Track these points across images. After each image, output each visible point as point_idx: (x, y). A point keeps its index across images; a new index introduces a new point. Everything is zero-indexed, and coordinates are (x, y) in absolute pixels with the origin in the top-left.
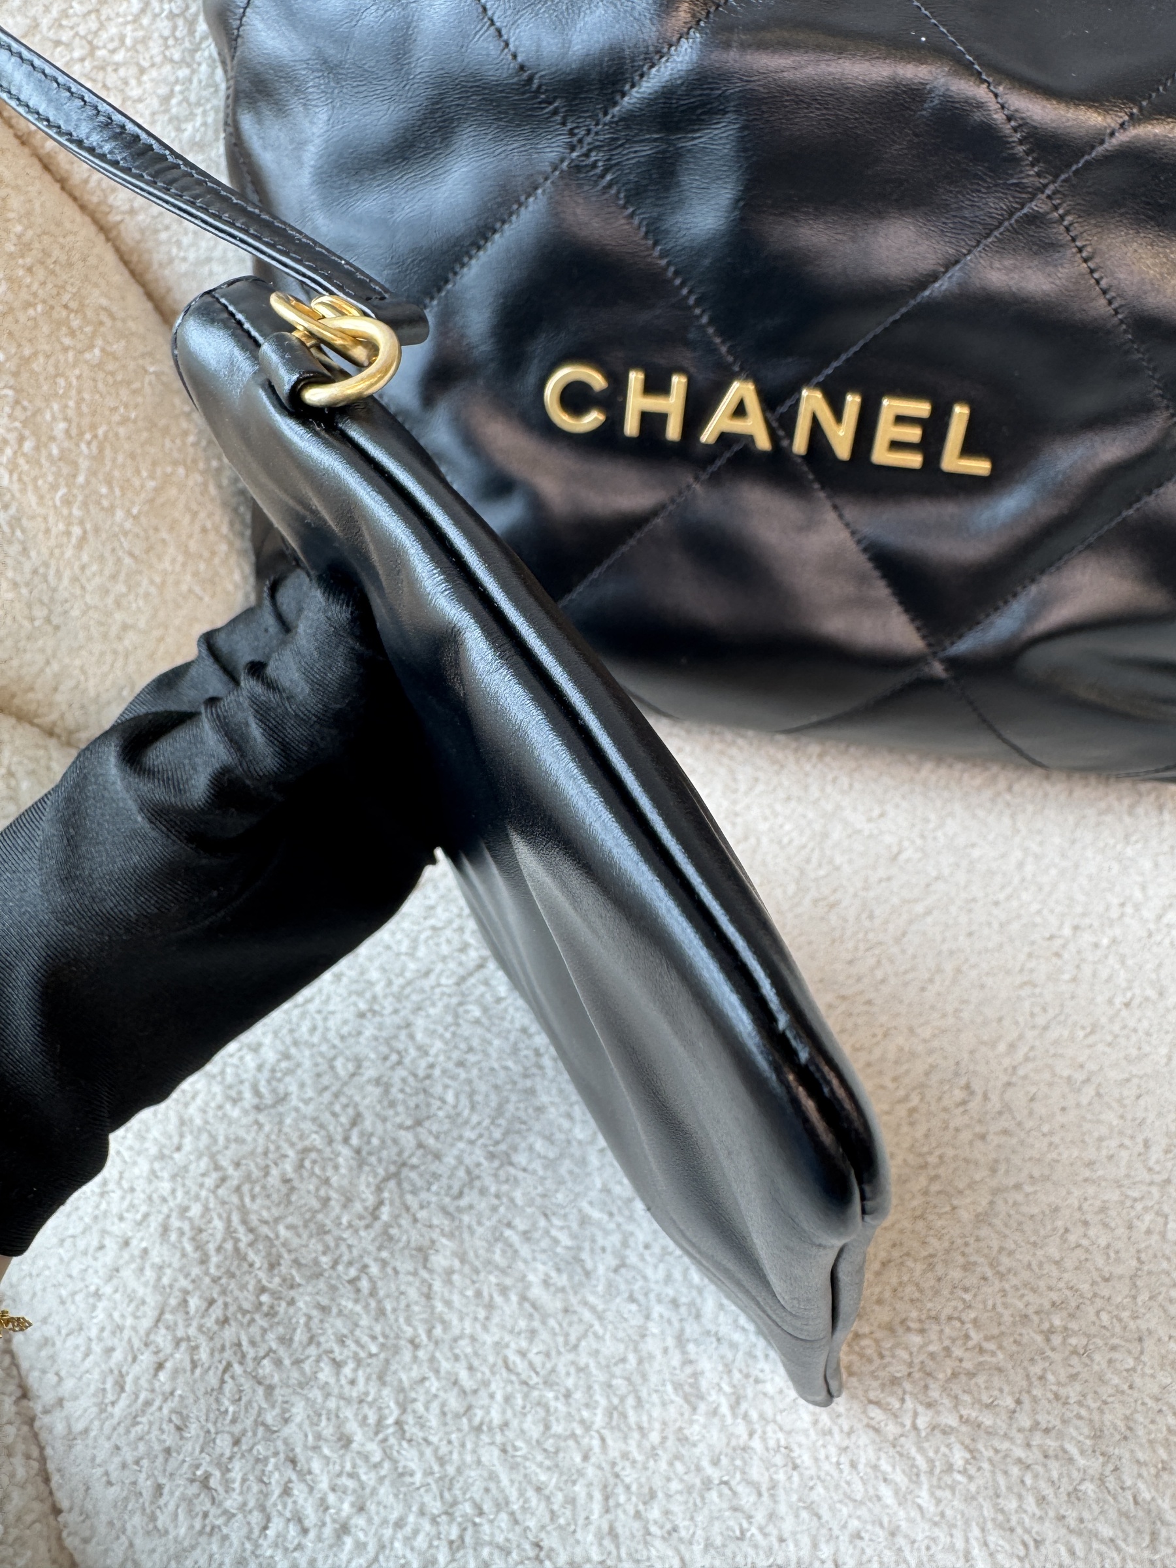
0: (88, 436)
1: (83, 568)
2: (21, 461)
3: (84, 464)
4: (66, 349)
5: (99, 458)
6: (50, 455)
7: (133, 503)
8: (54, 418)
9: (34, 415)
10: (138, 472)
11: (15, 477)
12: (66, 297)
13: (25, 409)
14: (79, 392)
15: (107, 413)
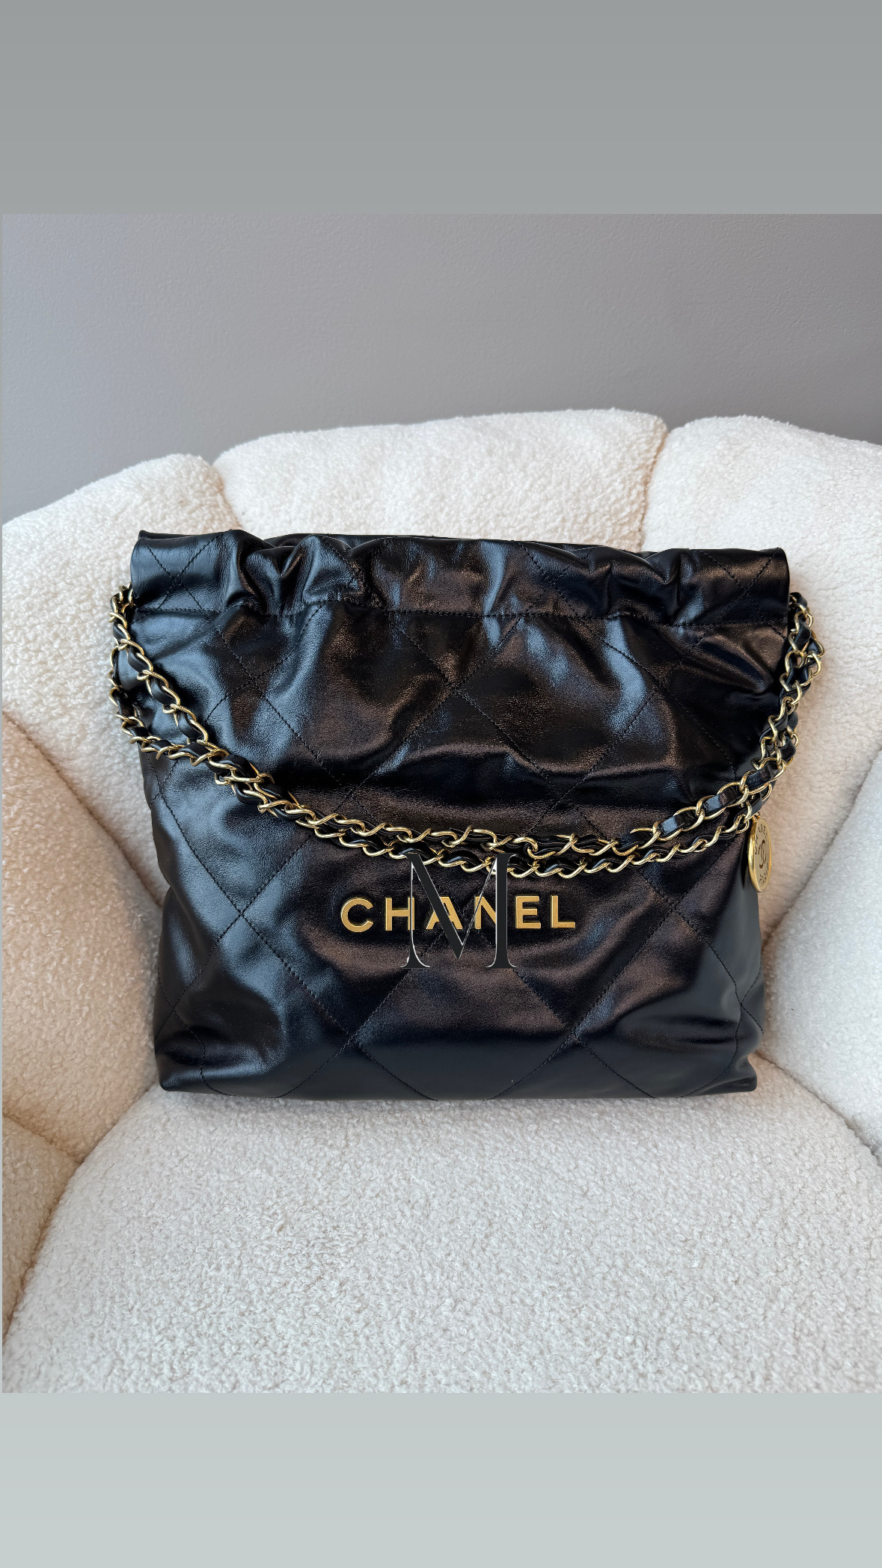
0: (98, 954)
1: (86, 1032)
2: (60, 969)
3: (95, 969)
4: (92, 907)
5: (102, 967)
6: (77, 965)
7: (120, 992)
8: (80, 944)
9: (70, 943)
10: (124, 974)
11: (56, 978)
12: (95, 880)
13: (66, 940)
14: (96, 930)
15: (110, 940)
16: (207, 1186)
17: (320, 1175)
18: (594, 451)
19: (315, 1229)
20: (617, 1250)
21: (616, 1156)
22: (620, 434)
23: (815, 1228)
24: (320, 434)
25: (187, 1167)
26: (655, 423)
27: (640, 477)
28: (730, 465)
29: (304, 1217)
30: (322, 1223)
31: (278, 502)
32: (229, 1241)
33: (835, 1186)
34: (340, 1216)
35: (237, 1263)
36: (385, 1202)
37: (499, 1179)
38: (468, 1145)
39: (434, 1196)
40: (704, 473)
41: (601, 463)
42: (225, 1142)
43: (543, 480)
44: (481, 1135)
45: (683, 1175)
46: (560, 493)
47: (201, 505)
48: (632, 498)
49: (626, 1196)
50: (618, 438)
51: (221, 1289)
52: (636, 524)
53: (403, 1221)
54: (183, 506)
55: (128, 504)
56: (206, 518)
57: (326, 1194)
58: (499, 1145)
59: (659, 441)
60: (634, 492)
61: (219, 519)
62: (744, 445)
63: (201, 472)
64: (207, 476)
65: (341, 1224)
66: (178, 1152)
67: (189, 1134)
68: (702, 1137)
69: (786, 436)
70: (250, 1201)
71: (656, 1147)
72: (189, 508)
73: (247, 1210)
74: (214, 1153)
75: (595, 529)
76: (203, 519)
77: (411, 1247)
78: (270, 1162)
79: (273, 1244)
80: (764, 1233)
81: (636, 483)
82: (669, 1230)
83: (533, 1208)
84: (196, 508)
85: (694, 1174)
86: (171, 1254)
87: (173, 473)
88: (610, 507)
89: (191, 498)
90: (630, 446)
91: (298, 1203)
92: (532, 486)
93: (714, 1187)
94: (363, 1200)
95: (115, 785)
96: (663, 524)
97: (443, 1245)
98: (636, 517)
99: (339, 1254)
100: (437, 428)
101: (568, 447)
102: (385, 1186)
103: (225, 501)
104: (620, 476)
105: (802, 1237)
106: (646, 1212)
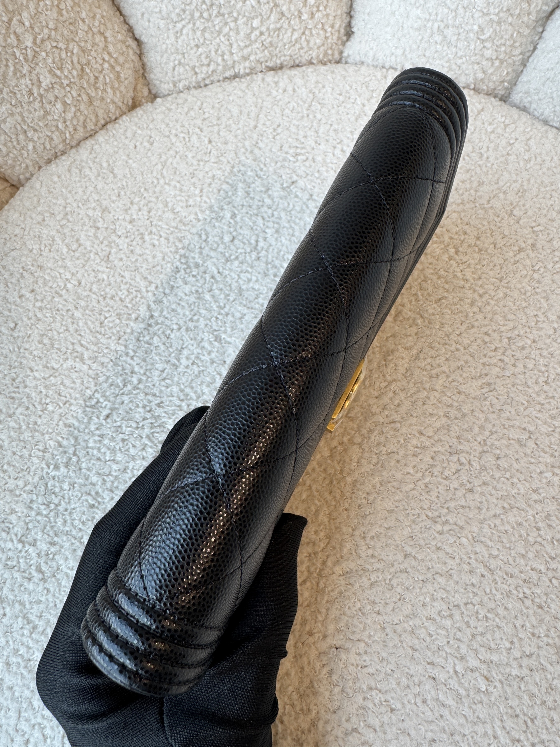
29: (126, 398)
35: (74, 459)
51: (66, 486)
73: (71, 404)
74: (22, 351)
102: (199, 351)
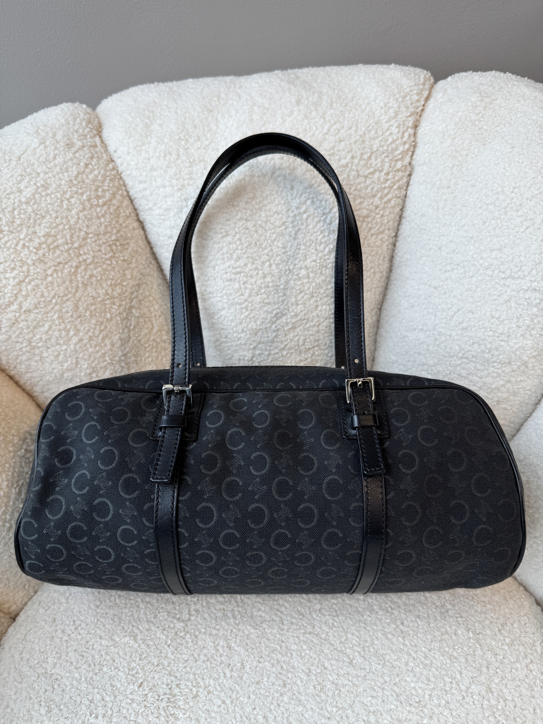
16: (93, 649)
17: (169, 642)
18: (377, 101)
19: (164, 686)
20: (371, 709)
21: (375, 631)
22: (397, 87)
23: (510, 693)
24: (174, 85)
25: (79, 634)
26: (425, 78)
27: (412, 122)
28: (480, 115)
29: (157, 675)
30: (169, 681)
31: (140, 144)
32: (105, 694)
33: (526, 656)
34: (181, 676)
35: (110, 712)
36: (213, 665)
37: (292, 648)
38: (273, 620)
39: (247, 661)
40: (460, 121)
41: (383, 111)
42: (107, 614)
43: (337, 125)
44: (282, 612)
45: (420, 647)
46: (350, 135)
47: (84, 146)
48: (405, 139)
49: (379, 664)
50: (396, 90)
52: (408, 159)
53: (225, 681)
54: (69, 148)
55: (28, 147)
56: (86, 157)
57: (173, 658)
58: (294, 621)
59: (427, 92)
60: (406, 135)
61: (98, 157)
62: (493, 97)
63: (84, 119)
64: (89, 122)
65: (181, 682)
66: (74, 621)
67: (82, 608)
68: (435, 617)
69: (525, 90)
70: (121, 663)
71: (402, 624)
72: (73, 150)
73: (119, 670)
75: (376, 165)
76: (84, 158)
77: (228, 702)
78: (136, 631)
79: (135, 698)
80: (474, 697)
81: (408, 127)
82: (408, 692)
83: (314, 672)
84: (80, 149)
85: (428, 647)
86: (65, 704)
87: (63, 121)
88: (388, 147)
89: (75, 141)
90: (405, 97)
91: (153, 664)
92: (329, 130)
93: (442, 658)
94: (198, 663)
95: (26, 361)
96: (427, 161)
97: (251, 701)
98: (407, 154)
99: (179, 706)
100: (260, 82)
101: (357, 98)
102: (214, 652)
103: (102, 142)
104: (396, 121)
105: (501, 700)
106: (392, 677)
